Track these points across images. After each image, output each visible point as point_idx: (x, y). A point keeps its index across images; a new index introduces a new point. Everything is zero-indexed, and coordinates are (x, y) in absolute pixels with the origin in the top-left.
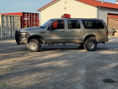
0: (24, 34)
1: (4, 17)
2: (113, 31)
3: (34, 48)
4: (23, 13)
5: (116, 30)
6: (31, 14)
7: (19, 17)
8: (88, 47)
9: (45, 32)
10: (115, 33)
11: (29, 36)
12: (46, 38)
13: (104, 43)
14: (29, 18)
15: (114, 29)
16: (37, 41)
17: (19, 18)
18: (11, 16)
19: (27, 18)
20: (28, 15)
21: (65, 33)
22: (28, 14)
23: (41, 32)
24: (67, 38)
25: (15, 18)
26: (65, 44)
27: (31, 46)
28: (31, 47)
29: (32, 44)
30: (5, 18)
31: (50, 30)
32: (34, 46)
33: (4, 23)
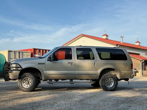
0: (14, 66)
1: (11, 52)
2: (135, 71)
3: (28, 86)
4: (34, 50)
5: (138, 70)
6: (43, 50)
7: (30, 53)
8: (105, 86)
9: (44, 64)
10: (137, 73)
11: (21, 69)
12: (45, 72)
13: (128, 81)
14: (41, 54)
15: (136, 69)
16: (32, 76)
17: (29, 55)
18: (20, 52)
19: (39, 54)
20: (39, 52)
21: (72, 64)
22: (39, 50)
23: (39, 64)
24: (76, 72)
25: (24, 54)
26: (72, 81)
27: (24, 82)
28: (24, 84)
29: (25, 80)
30: (12, 54)
31: (51, 61)
32: (29, 83)
33: (11, 60)
